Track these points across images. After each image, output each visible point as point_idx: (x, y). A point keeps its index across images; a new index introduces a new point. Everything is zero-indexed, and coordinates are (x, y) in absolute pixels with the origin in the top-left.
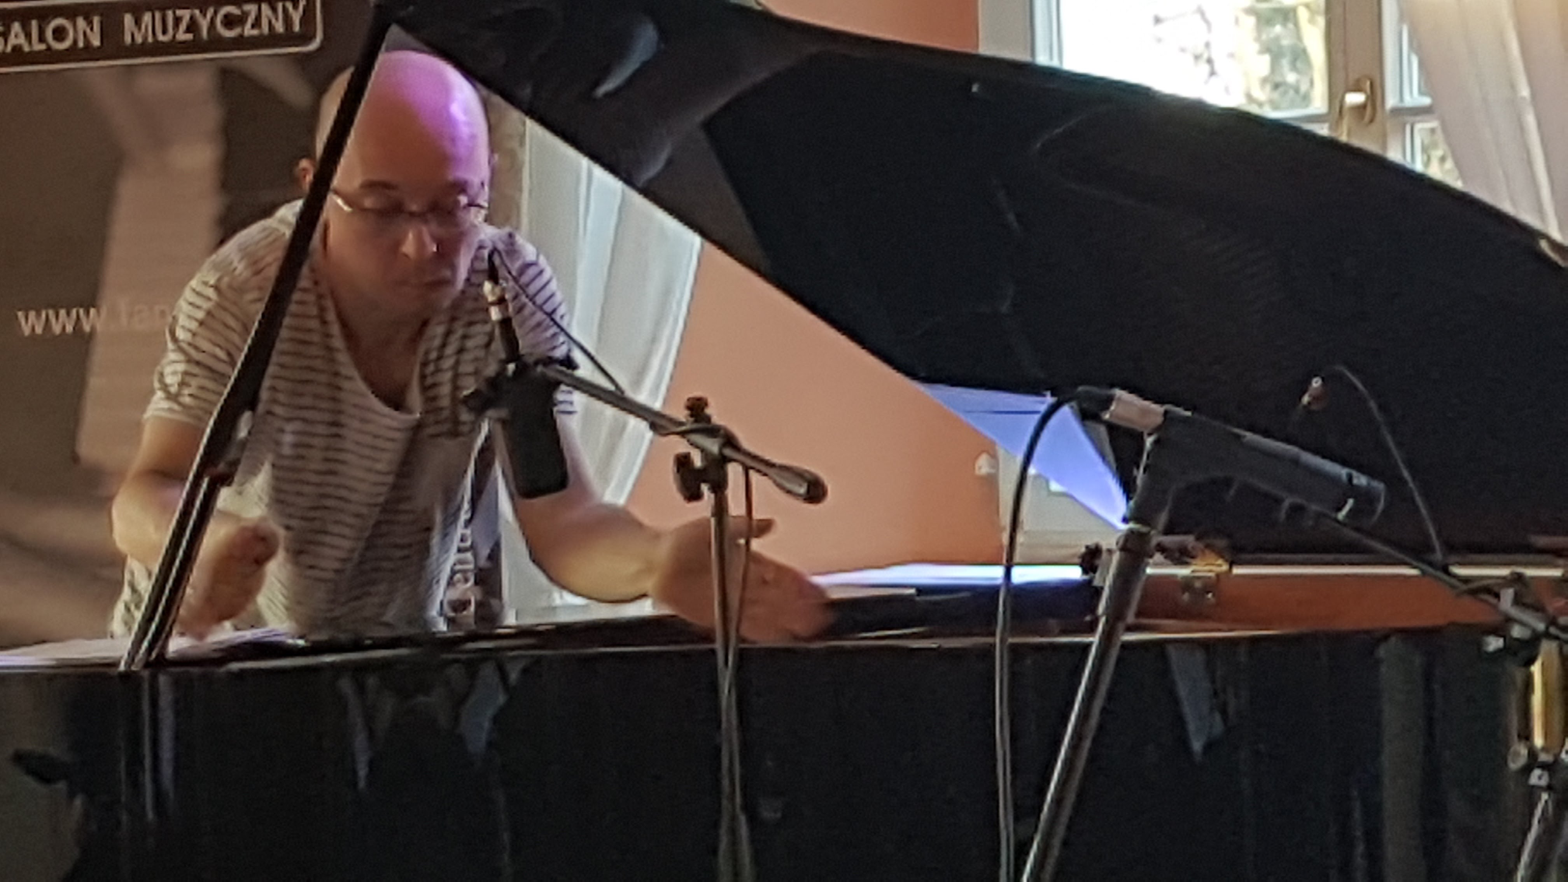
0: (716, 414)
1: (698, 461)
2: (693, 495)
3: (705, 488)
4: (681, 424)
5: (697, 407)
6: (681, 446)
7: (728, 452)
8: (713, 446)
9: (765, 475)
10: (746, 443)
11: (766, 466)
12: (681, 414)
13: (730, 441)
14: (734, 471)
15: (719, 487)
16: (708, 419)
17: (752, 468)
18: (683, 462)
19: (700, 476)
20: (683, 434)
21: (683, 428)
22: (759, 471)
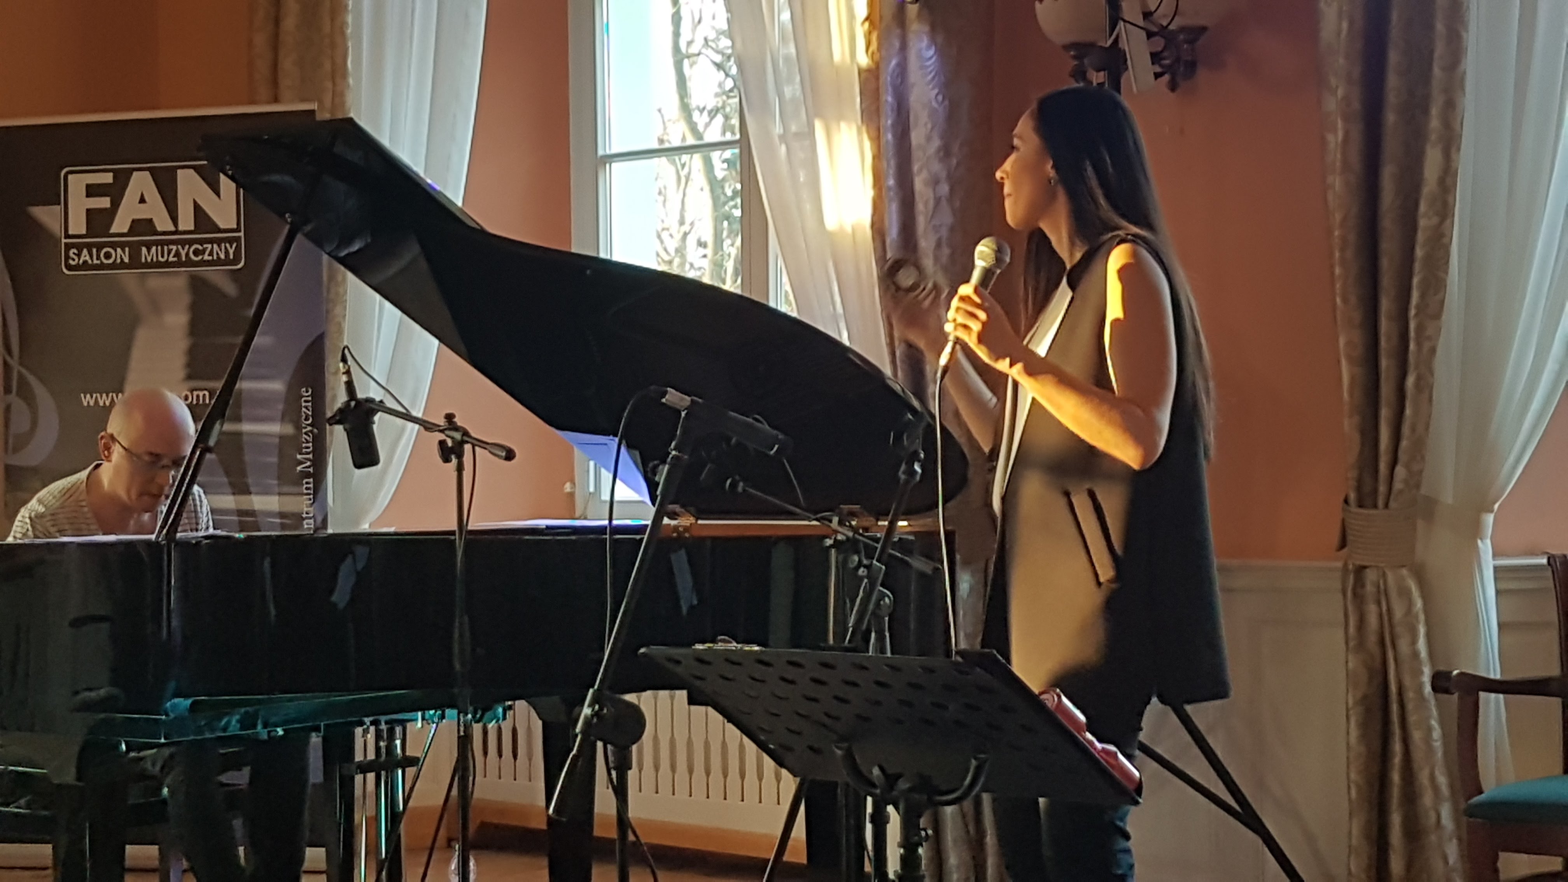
0: (458, 421)
1: (450, 443)
2: (447, 460)
3: (453, 457)
4: (439, 426)
5: (450, 417)
6: (442, 437)
7: (466, 438)
8: (458, 436)
9: (485, 448)
10: (473, 435)
11: (483, 444)
12: (442, 422)
13: (466, 433)
14: (468, 447)
15: (460, 456)
16: (455, 423)
17: (477, 445)
18: (442, 443)
19: (452, 450)
20: (442, 431)
21: (441, 428)
22: (480, 446)
